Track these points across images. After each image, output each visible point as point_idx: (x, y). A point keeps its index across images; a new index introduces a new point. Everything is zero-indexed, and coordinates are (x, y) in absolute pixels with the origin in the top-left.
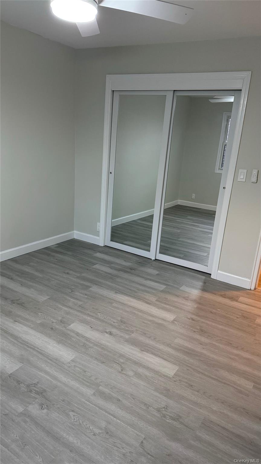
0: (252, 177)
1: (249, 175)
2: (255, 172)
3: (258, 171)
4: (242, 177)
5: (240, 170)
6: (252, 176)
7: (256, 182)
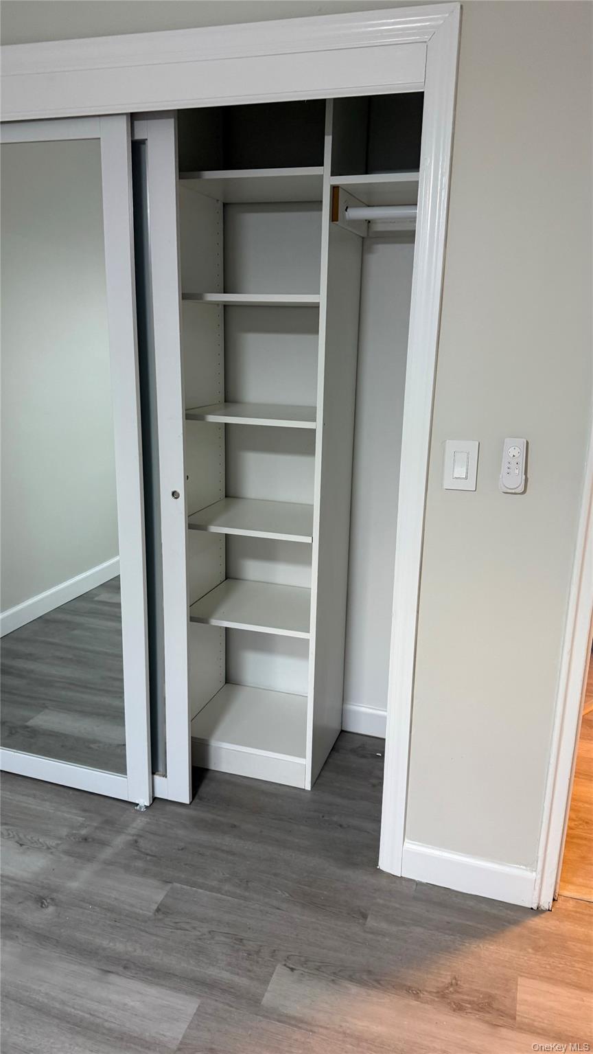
0: (504, 470)
1: (487, 463)
2: (514, 451)
3: (527, 443)
4: (459, 472)
5: (451, 446)
6: (505, 465)
7: (521, 489)
